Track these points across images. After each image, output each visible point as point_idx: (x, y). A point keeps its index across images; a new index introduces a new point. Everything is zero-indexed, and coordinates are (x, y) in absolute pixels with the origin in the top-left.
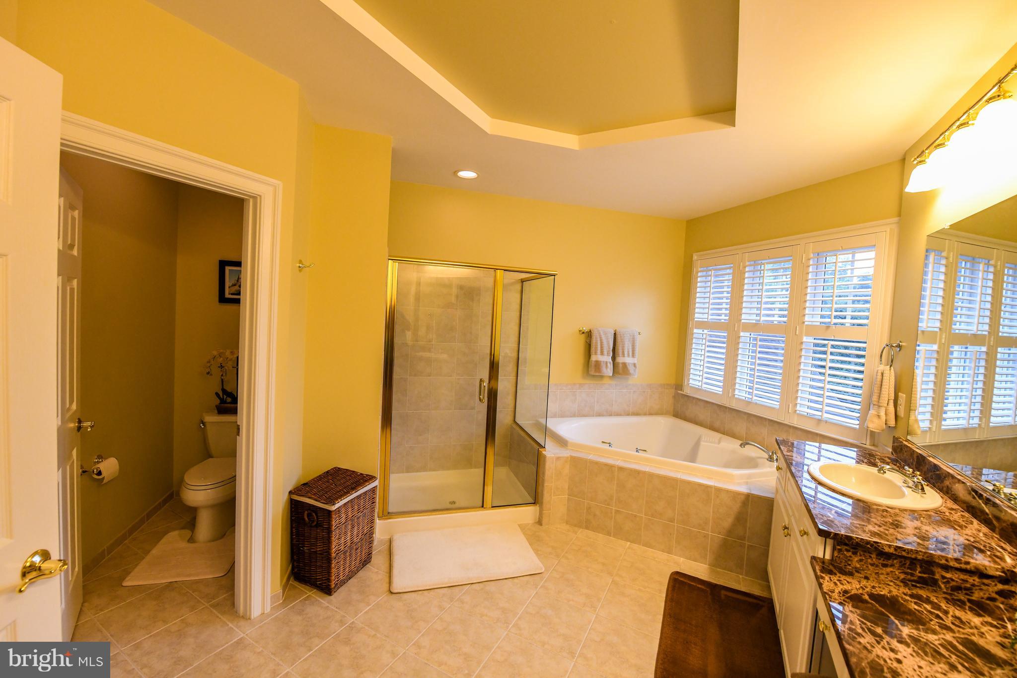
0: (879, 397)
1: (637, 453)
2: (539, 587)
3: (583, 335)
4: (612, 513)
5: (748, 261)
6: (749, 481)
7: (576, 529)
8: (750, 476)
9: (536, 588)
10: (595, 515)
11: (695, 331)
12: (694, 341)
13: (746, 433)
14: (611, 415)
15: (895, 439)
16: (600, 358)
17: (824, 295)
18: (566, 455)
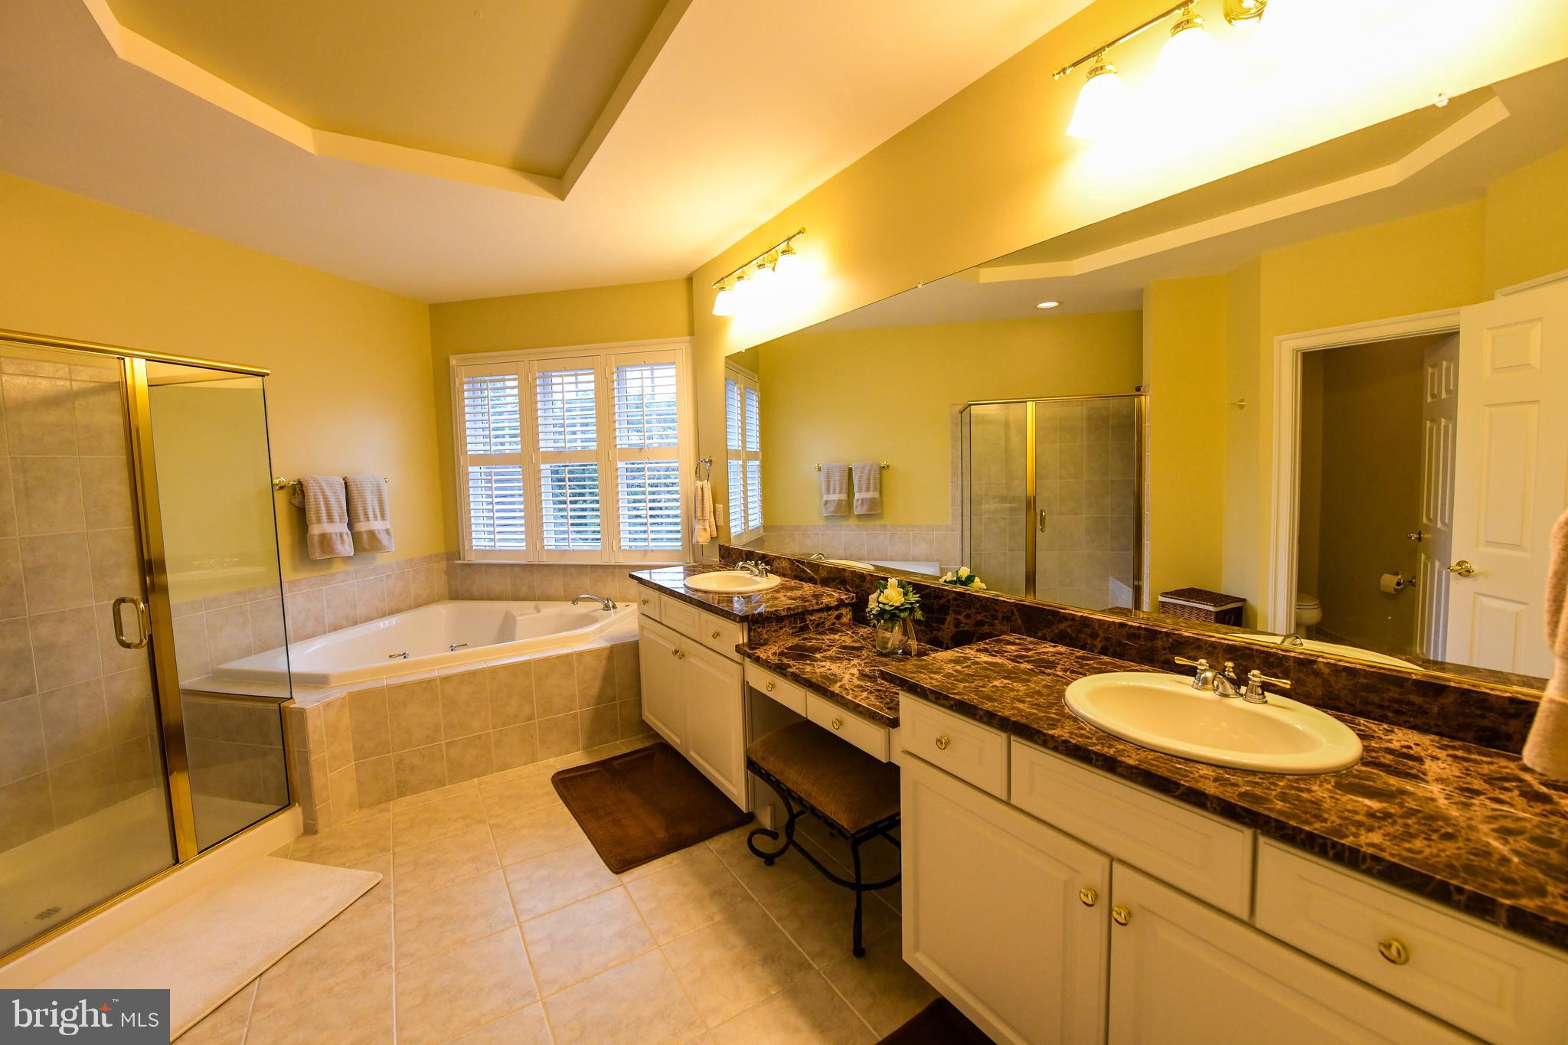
0: (703, 511)
1: (453, 652)
2: (392, 898)
3: (282, 491)
4: (441, 751)
5: (538, 372)
6: (602, 635)
7: (382, 806)
8: (601, 630)
9: (389, 901)
10: (413, 768)
11: (471, 469)
12: (471, 483)
13: (564, 591)
14: (355, 623)
15: (721, 547)
16: (327, 528)
17: (629, 414)
18: (340, 695)
